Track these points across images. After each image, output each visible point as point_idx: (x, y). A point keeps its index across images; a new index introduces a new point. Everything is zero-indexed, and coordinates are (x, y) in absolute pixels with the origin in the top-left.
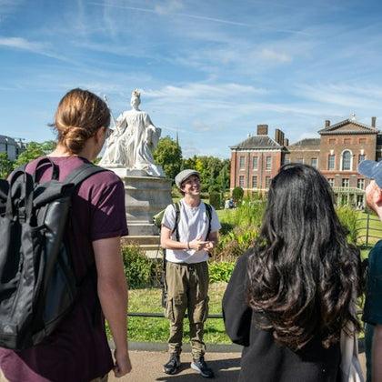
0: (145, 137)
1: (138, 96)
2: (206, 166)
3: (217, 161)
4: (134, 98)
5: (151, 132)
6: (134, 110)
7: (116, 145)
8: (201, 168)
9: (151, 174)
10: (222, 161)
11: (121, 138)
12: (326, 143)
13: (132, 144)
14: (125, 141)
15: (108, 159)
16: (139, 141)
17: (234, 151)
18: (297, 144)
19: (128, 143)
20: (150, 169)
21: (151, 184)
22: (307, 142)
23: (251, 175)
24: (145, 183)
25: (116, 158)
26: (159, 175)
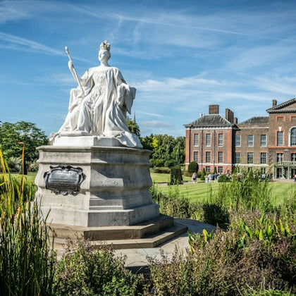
0: (117, 97)
1: (108, 49)
2: (161, 143)
3: (171, 139)
4: (102, 51)
5: (124, 91)
6: (102, 65)
7: (81, 108)
8: (157, 145)
9: (125, 143)
10: (176, 138)
11: (87, 99)
12: (274, 121)
13: (101, 107)
14: (91, 103)
15: (70, 125)
16: (109, 103)
17: (188, 129)
18: (246, 122)
19: (95, 105)
20: (124, 138)
21: (125, 156)
22: (256, 120)
23: (205, 151)
24: (117, 156)
25: (79, 124)
26: (135, 144)
